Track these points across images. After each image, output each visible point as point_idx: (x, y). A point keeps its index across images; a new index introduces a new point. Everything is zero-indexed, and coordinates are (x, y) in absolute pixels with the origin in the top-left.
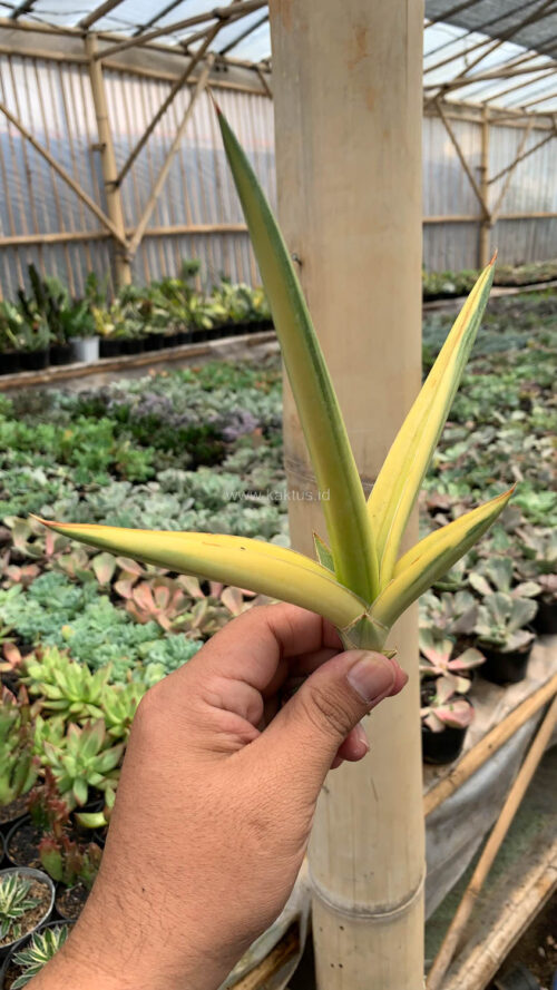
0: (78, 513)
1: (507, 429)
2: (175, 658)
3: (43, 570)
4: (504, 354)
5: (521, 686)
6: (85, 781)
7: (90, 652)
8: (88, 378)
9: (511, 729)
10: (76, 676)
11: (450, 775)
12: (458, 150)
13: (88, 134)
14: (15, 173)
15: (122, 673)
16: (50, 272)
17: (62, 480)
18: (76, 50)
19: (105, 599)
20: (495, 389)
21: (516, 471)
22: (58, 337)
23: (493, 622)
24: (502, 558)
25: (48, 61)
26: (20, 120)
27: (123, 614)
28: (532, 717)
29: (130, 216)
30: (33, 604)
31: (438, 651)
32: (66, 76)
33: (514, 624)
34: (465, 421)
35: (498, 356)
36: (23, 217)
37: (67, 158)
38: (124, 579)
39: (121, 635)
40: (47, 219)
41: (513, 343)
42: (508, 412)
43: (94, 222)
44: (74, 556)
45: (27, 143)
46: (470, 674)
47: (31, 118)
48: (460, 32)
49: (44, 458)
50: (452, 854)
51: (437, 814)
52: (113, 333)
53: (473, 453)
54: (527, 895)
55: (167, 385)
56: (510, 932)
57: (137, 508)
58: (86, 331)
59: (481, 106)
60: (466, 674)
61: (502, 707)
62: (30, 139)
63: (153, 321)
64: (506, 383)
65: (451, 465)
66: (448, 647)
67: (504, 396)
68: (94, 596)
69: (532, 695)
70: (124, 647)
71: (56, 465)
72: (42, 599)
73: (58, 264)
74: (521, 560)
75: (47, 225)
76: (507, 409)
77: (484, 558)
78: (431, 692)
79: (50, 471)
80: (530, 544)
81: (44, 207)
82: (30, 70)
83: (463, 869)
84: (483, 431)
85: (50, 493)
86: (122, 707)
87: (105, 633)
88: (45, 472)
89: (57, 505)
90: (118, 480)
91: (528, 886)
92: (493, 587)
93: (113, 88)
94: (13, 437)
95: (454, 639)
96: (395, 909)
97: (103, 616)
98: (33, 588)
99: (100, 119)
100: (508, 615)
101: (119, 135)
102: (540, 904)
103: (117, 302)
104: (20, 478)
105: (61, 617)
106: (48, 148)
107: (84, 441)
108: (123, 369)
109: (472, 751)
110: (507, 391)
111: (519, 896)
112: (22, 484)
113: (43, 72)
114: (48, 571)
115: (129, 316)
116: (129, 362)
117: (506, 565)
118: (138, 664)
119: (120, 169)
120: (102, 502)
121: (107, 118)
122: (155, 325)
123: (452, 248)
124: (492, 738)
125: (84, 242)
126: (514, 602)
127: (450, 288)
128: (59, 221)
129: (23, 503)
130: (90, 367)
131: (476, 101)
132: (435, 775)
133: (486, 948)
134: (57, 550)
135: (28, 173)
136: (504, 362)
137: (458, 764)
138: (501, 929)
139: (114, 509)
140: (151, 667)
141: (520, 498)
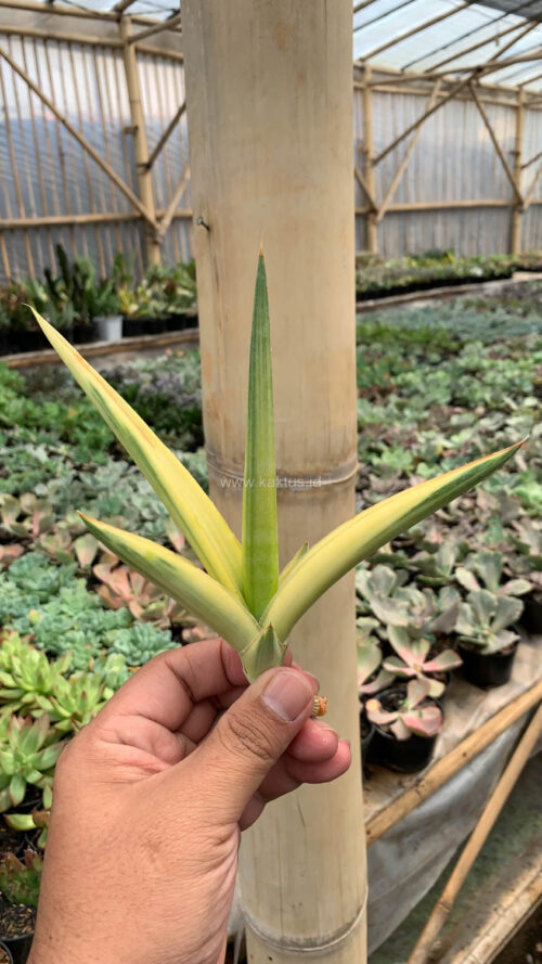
0: (69, 493)
1: (517, 416)
2: (139, 649)
3: (27, 550)
4: (523, 338)
5: (503, 690)
6: (24, 779)
7: (55, 639)
8: (111, 357)
9: (490, 736)
10: (32, 664)
11: (417, 784)
12: (492, 134)
13: (121, 117)
14: (49, 156)
15: (83, 662)
16: (81, 252)
17: (61, 459)
18: (111, 34)
19: (83, 582)
20: (509, 374)
21: (519, 459)
22: (82, 316)
23: (476, 621)
24: (492, 553)
25: (82, 45)
26: (54, 102)
27: (96, 598)
28: (515, 722)
29: (161, 198)
30: (11, 585)
31: (415, 651)
32: (100, 59)
33: (498, 624)
34: (476, 406)
35: (517, 340)
36: (56, 199)
37: (100, 141)
38: (105, 562)
39: (89, 621)
40: (79, 200)
41: (534, 328)
42: (520, 399)
43: (125, 203)
44: (58, 537)
45: (61, 125)
46: (446, 677)
47: (65, 102)
48: (496, 13)
49: (48, 436)
50: (420, 867)
51: (402, 826)
52: (136, 313)
53: (478, 441)
54: (517, 899)
55: (181, 365)
56: (496, 938)
57: (130, 489)
58: (109, 310)
59: (517, 89)
60: (443, 676)
61: (480, 713)
62: (64, 122)
63: (177, 302)
64: (521, 369)
65: (455, 452)
66: (425, 647)
67: (517, 381)
68: (71, 580)
69: (515, 700)
70: (90, 634)
71: (59, 443)
72: (18, 580)
73: (89, 244)
74: (515, 555)
75: (80, 207)
76: (519, 395)
77: (474, 551)
78: (401, 696)
79: (52, 448)
80: (526, 538)
81: (77, 188)
82: (65, 53)
83: (431, 883)
84: (491, 417)
85: (48, 471)
86: (73, 701)
87: (76, 618)
88: (47, 449)
89: (52, 483)
90: (116, 460)
91: (518, 891)
92: (481, 583)
93: (146, 72)
94: (20, 414)
95: (433, 638)
96: (327, 942)
97: (76, 601)
98: (13, 569)
99: (133, 102)
100: (493, 614)
101: (151, 118)
102: (530, 909)
103: (145, 282)
104: (21, 456)
105: (33, 600)
106: (81, 131)
107: (86, 420)
108: (145, 348)
109: (444, 760)
110: (520, 376)
111: (508, 900)
112: (22, 462)
113: (77, 55)
114: (31, 551)
115: (155, 296)
116: (152, 342)
117: (496, 559)
118: (101, 653)
119: (151, 152)
120: (95, 482)
121: (140, 101)
122: (178, 306)
123: (483, 233)
124: (466, 746)
125: (115, 223)
126: (500, 600)
127: (478, 272)
128: (91, 202)
129: (20, 480)
130: (112, 346)
131: (512, 84)
132: (400, 785)
133: (470, 953)
134: (42, 531)
135: (62, 155)
136: (522, 347)
137: (427, 772)
138: (487, 934)
139: (106, 490)
140: (113, 657)
141: (521, 489)
